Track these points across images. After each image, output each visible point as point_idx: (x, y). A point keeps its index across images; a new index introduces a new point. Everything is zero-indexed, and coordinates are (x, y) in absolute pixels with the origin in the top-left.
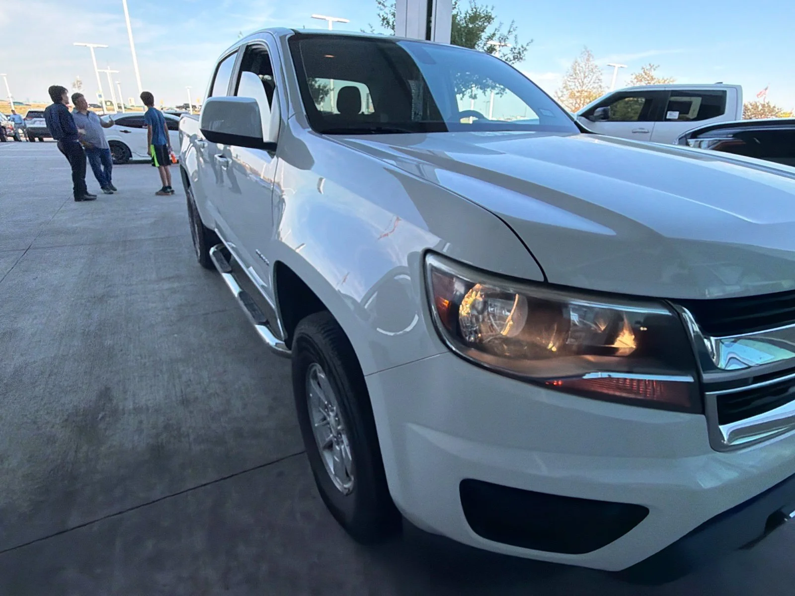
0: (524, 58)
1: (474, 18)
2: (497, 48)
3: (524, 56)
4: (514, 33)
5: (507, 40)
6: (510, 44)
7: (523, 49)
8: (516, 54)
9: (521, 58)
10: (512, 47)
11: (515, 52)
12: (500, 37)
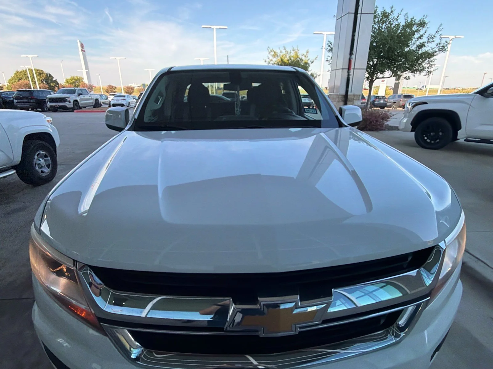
0: (446, 49)
1: (409, 25)
2: (426, 44)
3: (447, 48)
4: (440, 33)
5: (434, 38)
6: (437, 40)
7: (447, 44)
8: (441, 48)
9: (445, 50)
10: (438, 43)
11: (440, 46)
12: (429, 37)
